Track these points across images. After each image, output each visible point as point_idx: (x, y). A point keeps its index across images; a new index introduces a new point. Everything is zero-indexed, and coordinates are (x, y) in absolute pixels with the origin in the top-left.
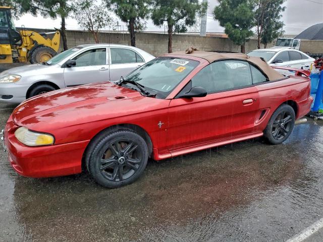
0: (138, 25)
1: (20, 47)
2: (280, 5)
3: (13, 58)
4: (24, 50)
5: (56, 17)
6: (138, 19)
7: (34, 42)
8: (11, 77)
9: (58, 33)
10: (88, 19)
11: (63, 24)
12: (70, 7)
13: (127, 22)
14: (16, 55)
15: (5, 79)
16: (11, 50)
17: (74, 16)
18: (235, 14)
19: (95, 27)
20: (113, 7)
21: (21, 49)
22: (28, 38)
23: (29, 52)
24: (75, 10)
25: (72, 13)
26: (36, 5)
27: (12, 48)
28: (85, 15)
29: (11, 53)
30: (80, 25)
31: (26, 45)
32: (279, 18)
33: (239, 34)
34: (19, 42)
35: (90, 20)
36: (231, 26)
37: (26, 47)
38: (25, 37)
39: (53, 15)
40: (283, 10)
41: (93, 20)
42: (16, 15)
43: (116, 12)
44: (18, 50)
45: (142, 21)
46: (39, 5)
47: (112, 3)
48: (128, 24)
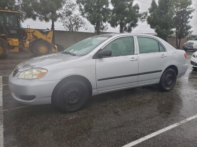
0: (102, 27)
1: (25, 41)
2: (189, 15)
3: (19, 48)
4: (28, 42)
5: (49, 21)
6: (101, 23)
7: (35, 37)
8: (35, 71)
9: (52, 31)
10: (69, 23)
11: (53, 26)
12: (58, 15)
13: (94, 25)
14: (21, 46)
15: (27, 73)
16: (18, 43)
17: (61, 20)
18: (162, 20)
19: (74, 28)
20: (85, 15)
21: (26, 42)
22: (31, 34)
23: (31, 44)
24: (61, 17)
25: (59, 19)
26: (35, 13)
27: (19, 41)
28: (68, 20)
29: (18, 45)
30: (64, 26)
31: (29, 39)
32: (188, 23)
33: (165, 32)
34: (24, 37)
35: (71, 23)
36: (159, 28)
37: (29, 40)
38: (29, 34)
39: (47, 20)
40: (191, 18)
41: (73, 23)
42: (22, 20)
43: (88, 18)
44: (23, 43)
45: (104, 24)
46: (38, 13)
47: (85, 12)
48: (95, 26)
